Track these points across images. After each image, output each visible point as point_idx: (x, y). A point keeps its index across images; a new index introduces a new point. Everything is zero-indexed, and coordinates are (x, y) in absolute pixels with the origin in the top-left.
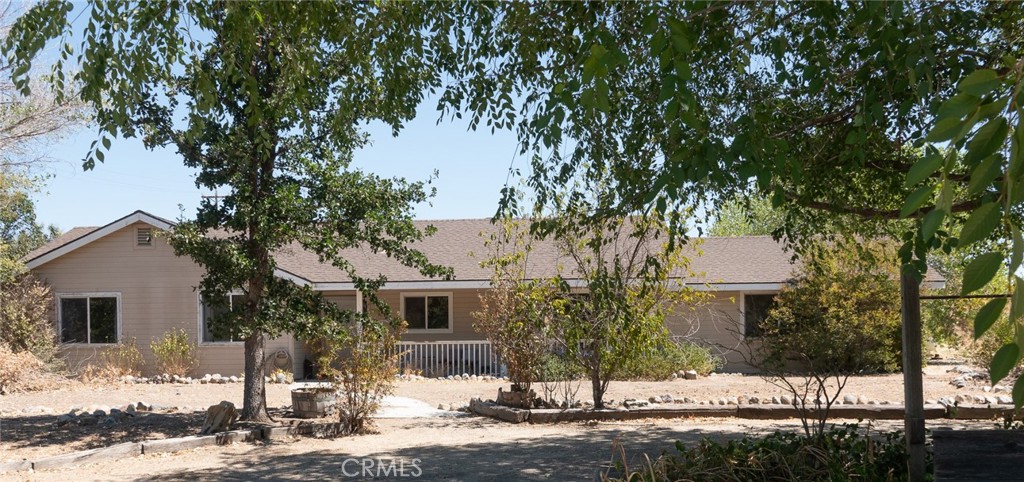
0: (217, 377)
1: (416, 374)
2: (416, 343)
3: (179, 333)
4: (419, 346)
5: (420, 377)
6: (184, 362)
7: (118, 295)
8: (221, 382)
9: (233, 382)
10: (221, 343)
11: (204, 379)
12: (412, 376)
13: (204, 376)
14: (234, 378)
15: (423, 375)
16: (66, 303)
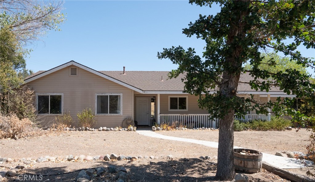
0: (105, 128)
1: (184, 127)
2: (180, 115)
3: (88, 110)
4: (181, 116)
5: (186, 128)
6: (90, 122)
7: (62, 94)
8: (107, 130)
9: (112, 130)
10: (104, 114)
11: (99, 129)
12: (182, 128)
13: (100, 128)
14: (112, 129)
15: (187, 127)
16: (40, 98)
